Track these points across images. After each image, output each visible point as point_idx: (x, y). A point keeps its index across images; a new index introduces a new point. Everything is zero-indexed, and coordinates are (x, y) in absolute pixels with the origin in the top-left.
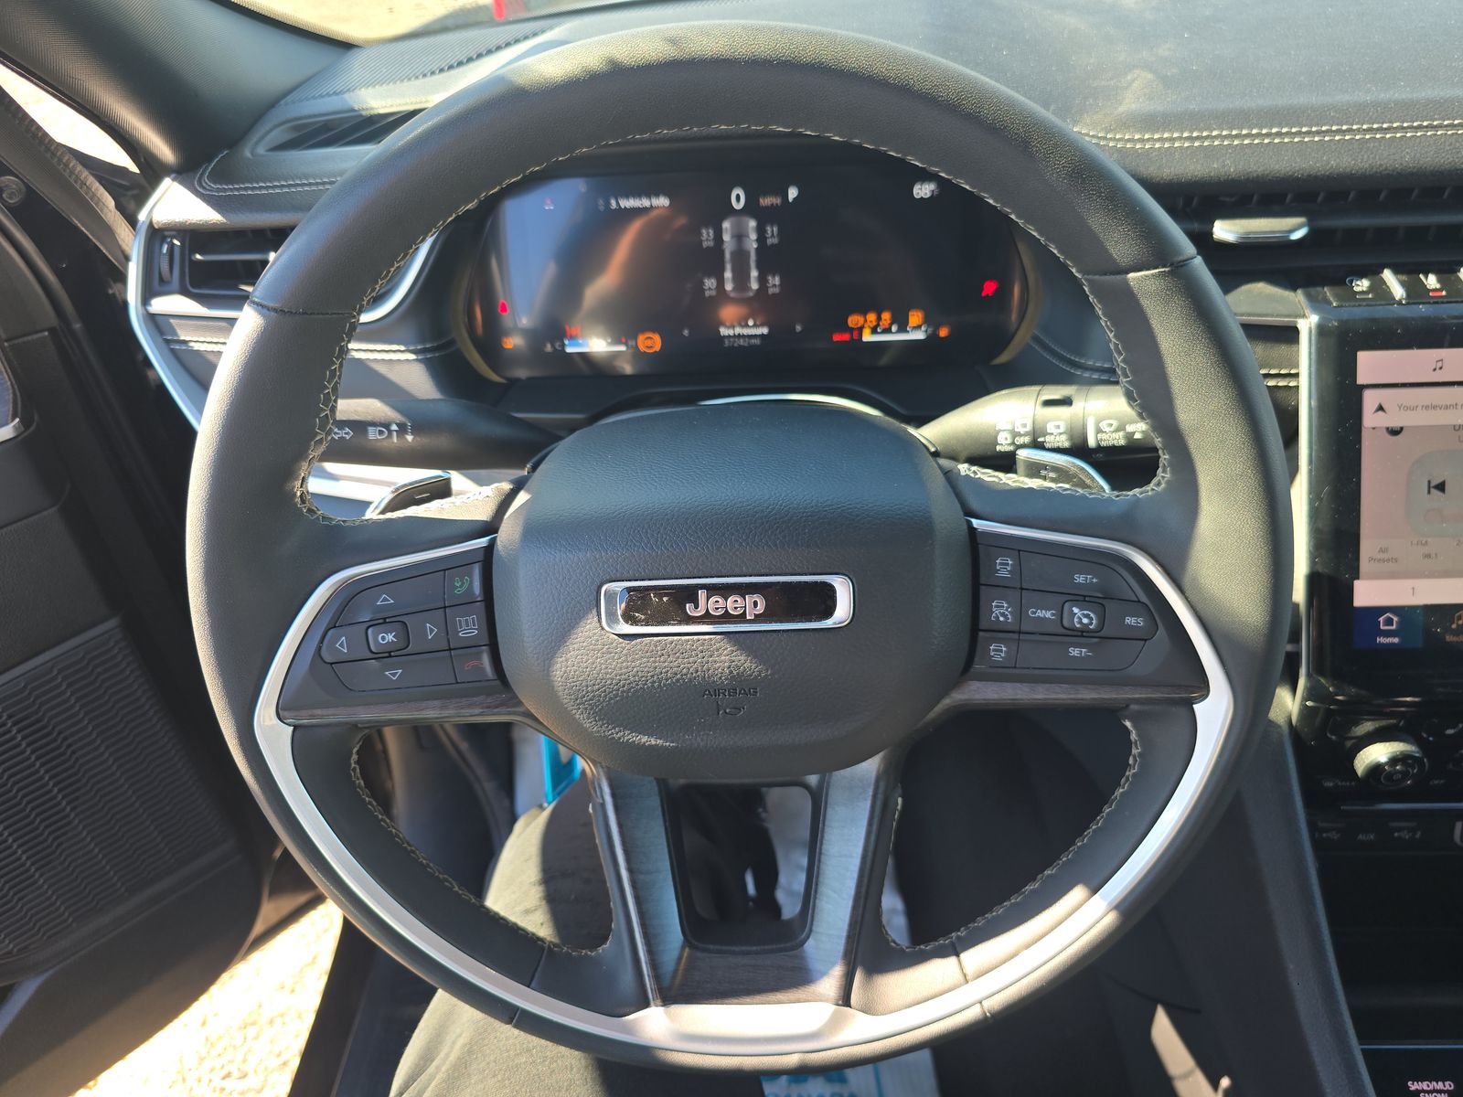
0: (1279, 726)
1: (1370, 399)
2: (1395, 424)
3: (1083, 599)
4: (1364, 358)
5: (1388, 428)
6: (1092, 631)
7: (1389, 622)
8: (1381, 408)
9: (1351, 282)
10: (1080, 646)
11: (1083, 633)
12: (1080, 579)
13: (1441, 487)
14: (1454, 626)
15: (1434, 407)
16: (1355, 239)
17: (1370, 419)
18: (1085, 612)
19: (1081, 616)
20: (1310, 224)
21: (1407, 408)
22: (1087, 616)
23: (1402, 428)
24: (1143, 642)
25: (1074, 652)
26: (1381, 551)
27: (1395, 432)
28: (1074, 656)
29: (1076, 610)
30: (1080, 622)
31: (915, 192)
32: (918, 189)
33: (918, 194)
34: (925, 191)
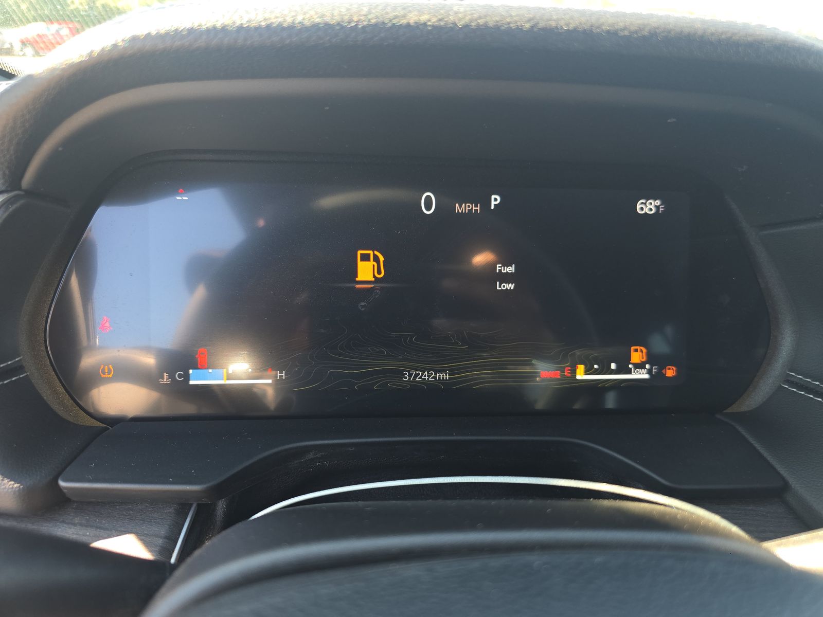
31: (638, 207)
32: (642, 203)
33: (642, 209)
34: (649, 207)
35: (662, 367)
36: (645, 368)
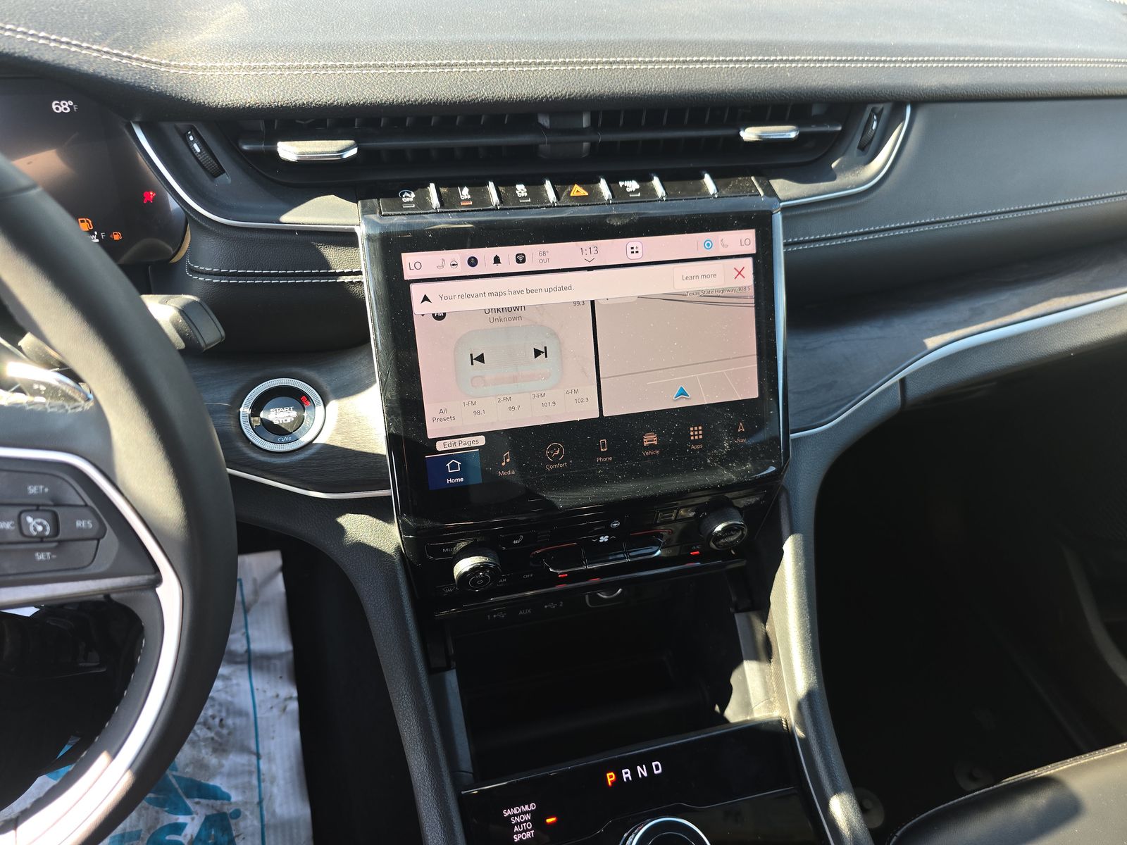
0: (391, 556)
1: (416, 291)
2: (440, 311)
3: (36, 508)
4: (408, 259)
5: (433, 315)
6: (48, 537)
7: (454, 466)
8: (425, 299)
9: (403, 193)
10: (44, 550)
11: (41, 539)
12: (32, 490)
13: (481, 359)
14: (503, 464)
15: (468, 296)
16: (397, 157)
17: (418, 308)
18: (39, 520)
19: (36, 525)
20: (357, 145)
21: (447, 298)
22: (41, 524)
23: (445, 314)
24: (96, 542)
25: (40, 557)
26: (441, 411)
27: (439, 317)
28: (41, 561)
29: (29, 519)
30: (35, 529)
31: (54, 107)
32: (56, 104)
33: (57, 109)
34: (64, 106)
35: (108, 233)
36: (94, 235)
